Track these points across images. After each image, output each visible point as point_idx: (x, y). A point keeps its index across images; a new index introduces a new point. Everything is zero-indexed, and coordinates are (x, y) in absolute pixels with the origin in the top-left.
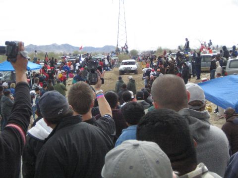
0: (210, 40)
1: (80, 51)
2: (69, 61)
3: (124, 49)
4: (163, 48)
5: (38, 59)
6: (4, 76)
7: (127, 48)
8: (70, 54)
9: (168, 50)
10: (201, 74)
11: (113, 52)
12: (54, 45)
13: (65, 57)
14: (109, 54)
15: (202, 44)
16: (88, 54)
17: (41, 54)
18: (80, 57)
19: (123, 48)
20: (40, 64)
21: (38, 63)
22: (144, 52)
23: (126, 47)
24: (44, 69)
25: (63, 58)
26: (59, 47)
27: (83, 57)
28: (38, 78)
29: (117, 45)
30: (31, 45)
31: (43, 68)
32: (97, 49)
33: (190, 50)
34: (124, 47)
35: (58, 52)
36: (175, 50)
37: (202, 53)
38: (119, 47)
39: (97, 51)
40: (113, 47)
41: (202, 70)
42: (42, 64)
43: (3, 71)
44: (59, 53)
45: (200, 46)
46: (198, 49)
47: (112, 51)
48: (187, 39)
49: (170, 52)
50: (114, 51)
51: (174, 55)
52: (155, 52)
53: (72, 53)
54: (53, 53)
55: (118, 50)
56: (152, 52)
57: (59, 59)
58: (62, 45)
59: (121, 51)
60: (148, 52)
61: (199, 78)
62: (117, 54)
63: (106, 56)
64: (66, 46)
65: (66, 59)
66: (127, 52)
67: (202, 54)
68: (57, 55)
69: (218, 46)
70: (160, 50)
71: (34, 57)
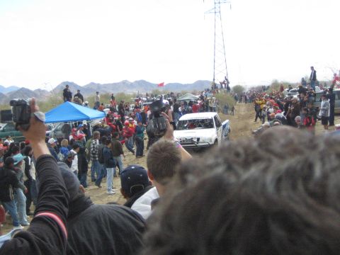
1: (161, 89)
2: (145, 105)
3: (223, 85)
4: (280, 81)
5: (101, 103)
6: (53, 129)
7: (228, 83)
8: (147, 95)
9: (287, 83)
10: (336, 118)
11: (208, 90)
12: (124, 83)
13: (140, 99)
14: (202, 92)
15: (335, 75)
16: (172, 93)
17: (106, 96)
18: (161, 98)
19: (221, 84)
20: (105, 110)
21: (101, 110)
22: (253, 88)
23: (226, 82)
24: (108, 118)
25: (137, 101)
26: (132, 85)
27: (165, 99)
28: (98, 132)
29: (214, 80)
30: (93, 84)
31: (108, 116)
32: (186, 86)
33: (318, 84)
34: (224, 83)
35: (130, 92)
36: (297, 84)
37: (335, 86)
38: (216, 82)
39: (185, 89)
40: (207, 82)
41: (335, 112)
42: (107, 110)
43: (53, 122)
44: (131, 94)
45: (333, 76)
46: (330, 81)
47: (206, 88)
48: (312, 68)
49: (290, 87)
50: (210, 89)
51: (295, 91)
52: (268, 87)
53: (150, 92)
54: (122, 94)
55: (215, 86)
56: (264, 88)
57: (132, 102)
58: (136, 82)
59: (219, 87)
60: (257, 88)
61: (332, 124)
62: (214, 93)
63: (198, 96)
64: (142, 83)
65: (140, 102)
66: (228, 88)
67: (336, 89)
68: (129, 97)
70: (275, 84)
71: (96, 100)
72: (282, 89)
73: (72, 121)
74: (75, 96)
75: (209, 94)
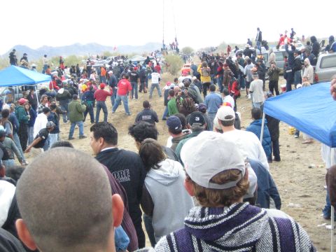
0: (292, 29)
1: (112, 52)
7: (177, 44)
8: (98, 57)
9: (233, 45)
11: (158, 51)
12: (76, 46)
16: (123, 57)
19: (172, 45)
26: (84, 48)
27: (116, 60)
29: (163, 41)
30: (45, 47)
32: (136, 48)
36: (244, 45)
39: (136, 51)
40: (157, 44)
47: (156, 49)
49: (237, 48)
50: (160, 50)
52: (217, 47)
53: (100, 54)
54: (74, 56)
55: (164, 48)
56: (212, 49)
58: (88, 45)
59: (169, 48)
60: (206, 49)
62: (164, 54)
66: (178, 50)
68: (81, 59)
69: (303, 36)
70: (223, 45)
71: (44, 64)
72: (229, 50)
73: (18, 85)
74: (22, 59)
75: (158, 56)
